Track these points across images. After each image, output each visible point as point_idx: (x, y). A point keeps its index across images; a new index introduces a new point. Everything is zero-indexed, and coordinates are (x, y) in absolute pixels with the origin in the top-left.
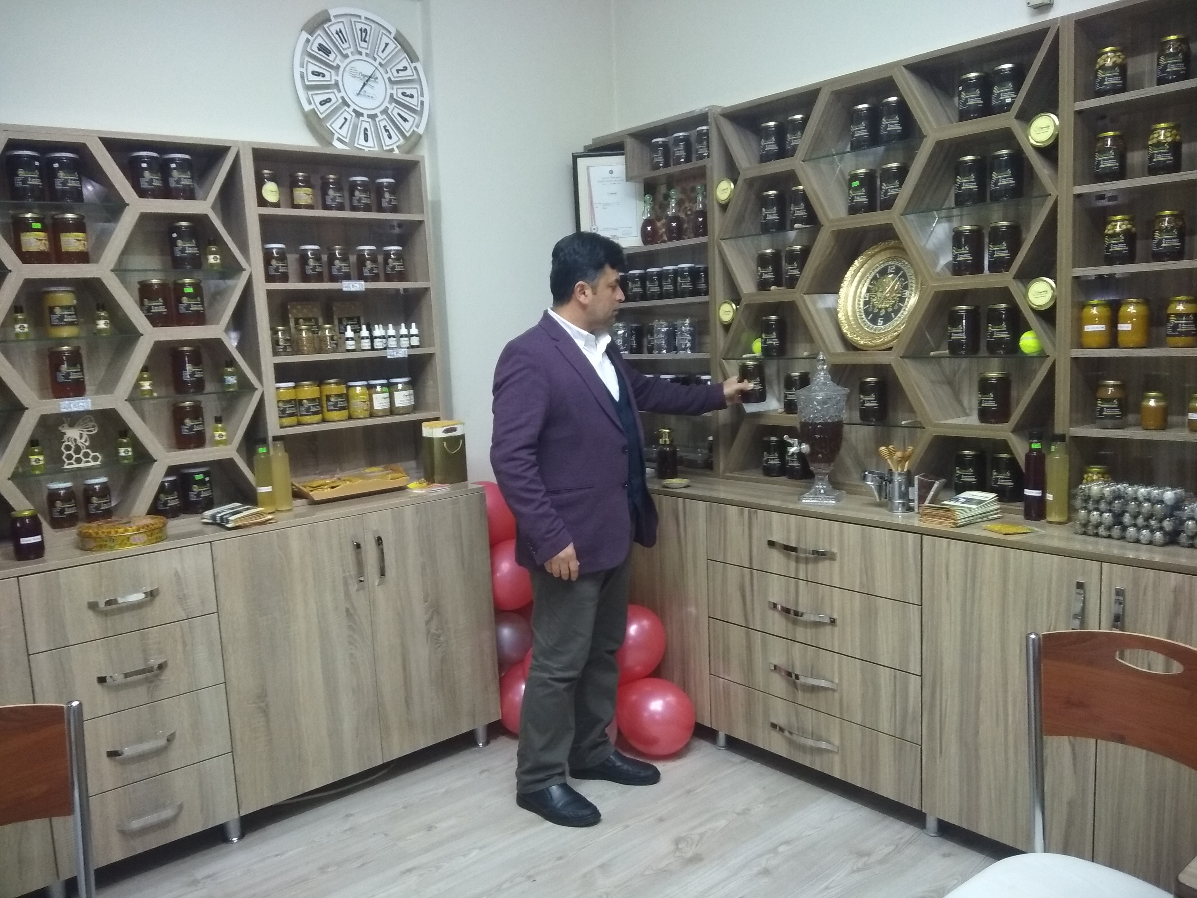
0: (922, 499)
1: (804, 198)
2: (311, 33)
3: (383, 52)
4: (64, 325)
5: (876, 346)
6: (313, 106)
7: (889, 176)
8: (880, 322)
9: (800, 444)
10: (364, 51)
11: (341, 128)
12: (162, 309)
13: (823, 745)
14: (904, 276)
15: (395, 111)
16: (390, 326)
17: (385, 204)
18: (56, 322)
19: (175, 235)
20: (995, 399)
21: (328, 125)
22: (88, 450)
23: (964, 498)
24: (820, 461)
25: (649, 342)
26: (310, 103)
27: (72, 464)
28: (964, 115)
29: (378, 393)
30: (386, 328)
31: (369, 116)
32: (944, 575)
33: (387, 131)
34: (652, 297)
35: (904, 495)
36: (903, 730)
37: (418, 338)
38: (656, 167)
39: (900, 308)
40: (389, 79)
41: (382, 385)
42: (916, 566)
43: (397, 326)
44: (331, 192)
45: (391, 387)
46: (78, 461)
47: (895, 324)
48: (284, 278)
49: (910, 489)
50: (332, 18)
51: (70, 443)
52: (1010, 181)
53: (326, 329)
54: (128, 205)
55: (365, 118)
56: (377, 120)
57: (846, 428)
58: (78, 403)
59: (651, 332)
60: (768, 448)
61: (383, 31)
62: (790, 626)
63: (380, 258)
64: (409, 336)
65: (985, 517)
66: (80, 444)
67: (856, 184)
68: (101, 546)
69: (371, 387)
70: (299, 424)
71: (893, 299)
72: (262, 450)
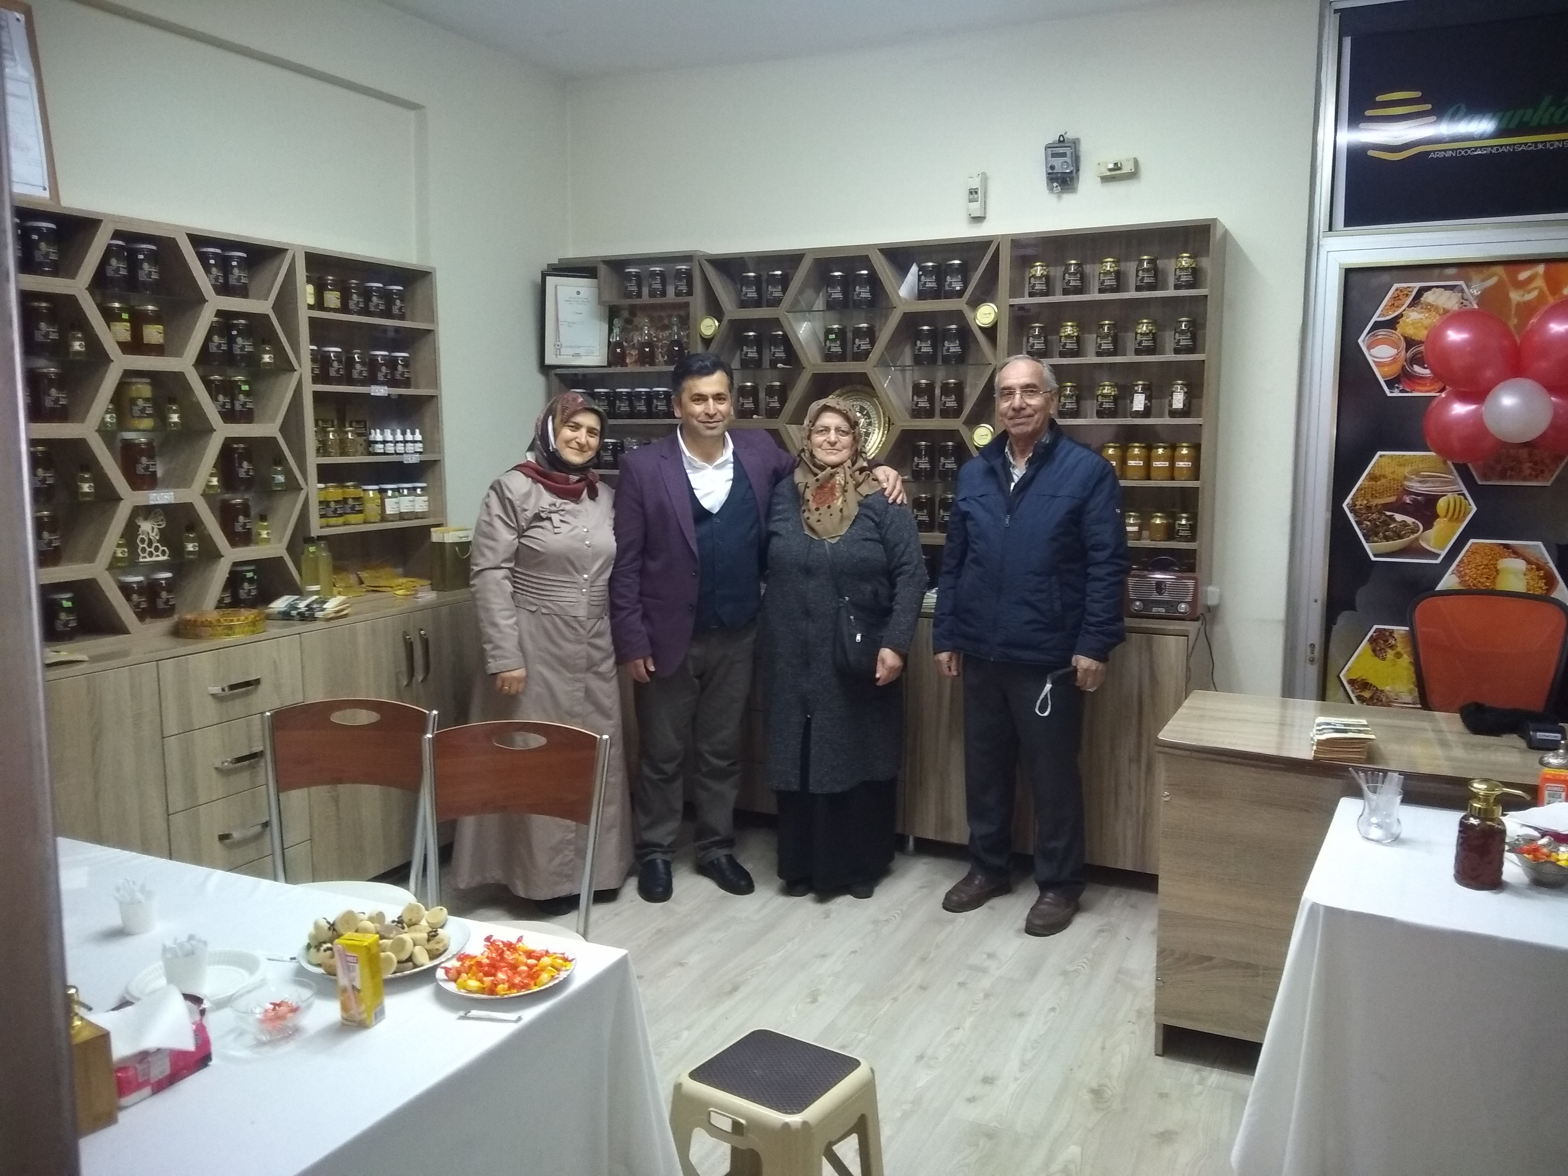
1: (786, 340)
4: (144, 417)
7: (859, 334)
12: (229, 406)
17: (395, 311)
18: (137, 413)
22: (159, 544)
27: (146, 557)
29: (390, 497)
37: (421, 445)
38: (629, 295)
41: (391, 490)
43: (403, 432)
44: (353, 298)
45: (398, 492)
46: (150, 554)
51: (144, 536)
52: (959, 350)
54: (207, 301)
58: (164, 496)
64: (415, 442)
66: (152, 538)
67: (832, 336)
69: (383, 491)
70: (331, 525)
72: (307, 550)
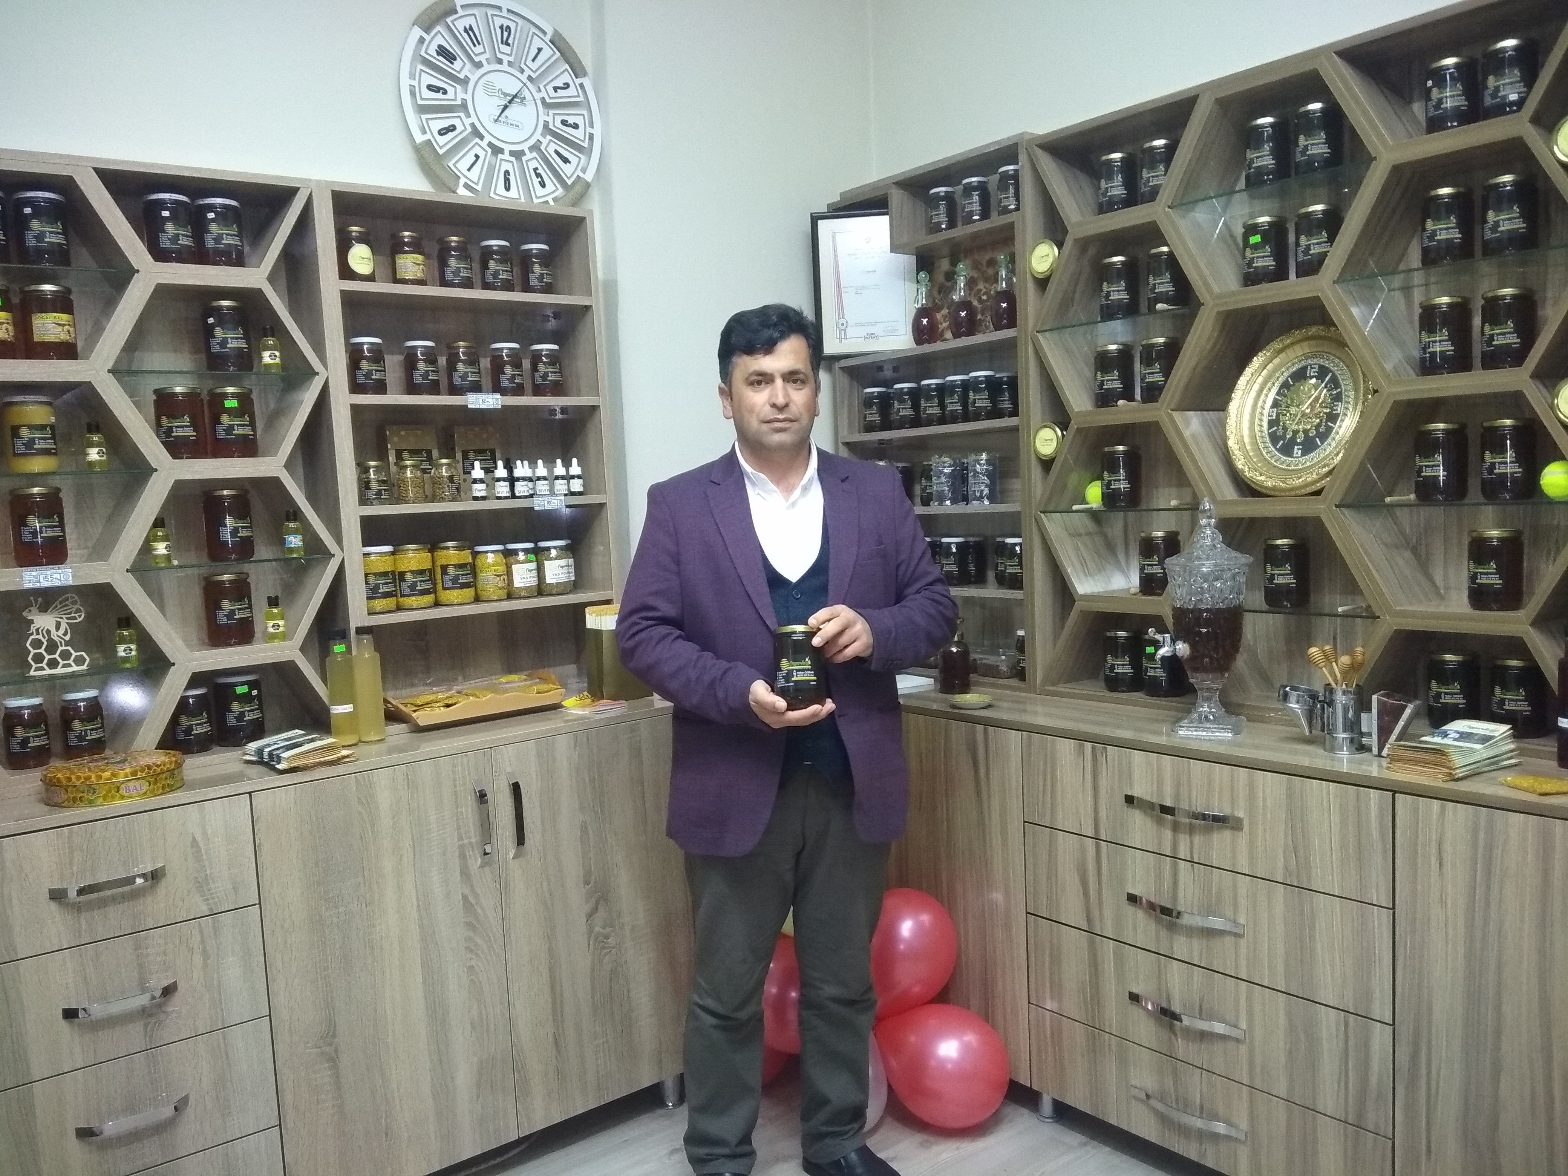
0: (1384, 732)
1: (1172, 262)
2: (427, 30)
3: (533, 60)
4: (34, 454)
5: (1291, 490)
6: (428, 136)
7: (1308, 225)
8: (1297, 451)
9: (1173, 641)
10: (506, 59)
11: (469, 170)
12: (190, 432)
13: (1220, 1128)
14: (1335, 383)
15: (551, 147)
16: (540, 462)
17: (533, 281)
18: (22, 449)
19: (211, 320)
20: (1499, 571)
21: (451, 165)
22: (69, 648)
23: (1457, 732)
24: (1206, 670)
25: (924, 490)
26: (424, 132)
27: (42, 669)
28: (1435, 125)
29: (519, 562)
30: (533, 465)
31: (512, 153)
32: (1434, 860)
33: (538, 175)
34: (930, 422)
35: (1353, 726)
36: (1361, 1113)
37: (581, 481)
38: (936, 229)
39: (1329, 430)
40: (543, 100)
41: (526, 551)
42: (1384, 846)
43: (550, 463)
44: (453, 262)
45: (539, 554)
46: (53, 664)
47: (1322, 456)
48: (380, 388)
49: (1364, 716)
50: (459, 9)
51: (40, 637)
52: (1519, 225)
53: (442, 465)
54: (138, 271)
55: (506, 156)
56: (524, 159)
57: (1248, 618)
58: (52, 575)
59: (927, 473)
60: (1113, 647)
61: (533, 30)
62: (1164, 933)
63: (526, 364)
64: (568, 478)
65: (1494, 764)
67: (1255, 239)
68: (74, 800)
69: (509, 554)
70: (399, 608)
71: (1317, 416)
72: (339, 648)
